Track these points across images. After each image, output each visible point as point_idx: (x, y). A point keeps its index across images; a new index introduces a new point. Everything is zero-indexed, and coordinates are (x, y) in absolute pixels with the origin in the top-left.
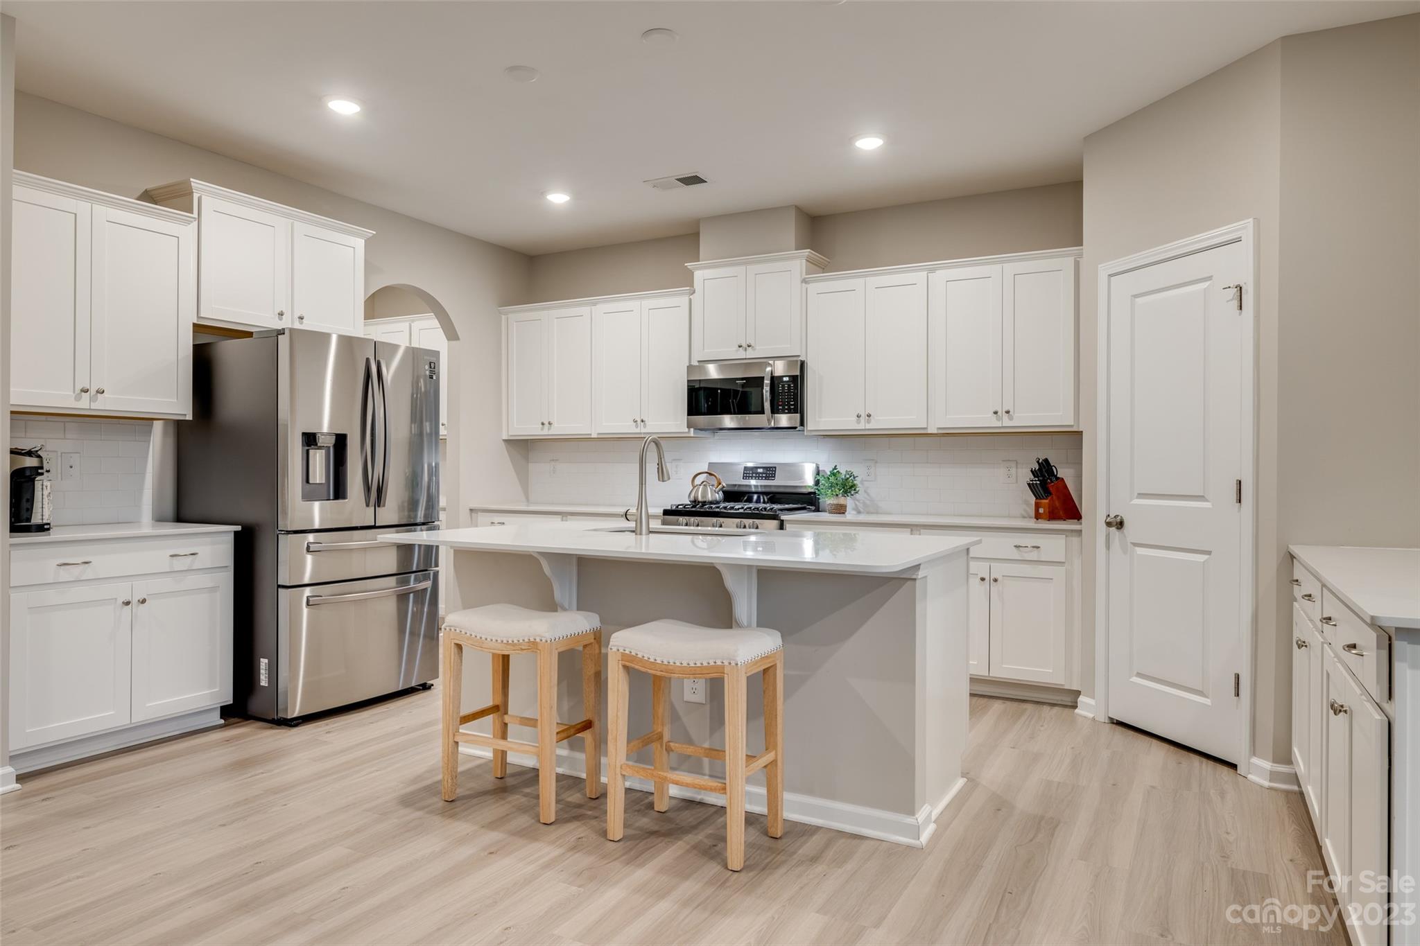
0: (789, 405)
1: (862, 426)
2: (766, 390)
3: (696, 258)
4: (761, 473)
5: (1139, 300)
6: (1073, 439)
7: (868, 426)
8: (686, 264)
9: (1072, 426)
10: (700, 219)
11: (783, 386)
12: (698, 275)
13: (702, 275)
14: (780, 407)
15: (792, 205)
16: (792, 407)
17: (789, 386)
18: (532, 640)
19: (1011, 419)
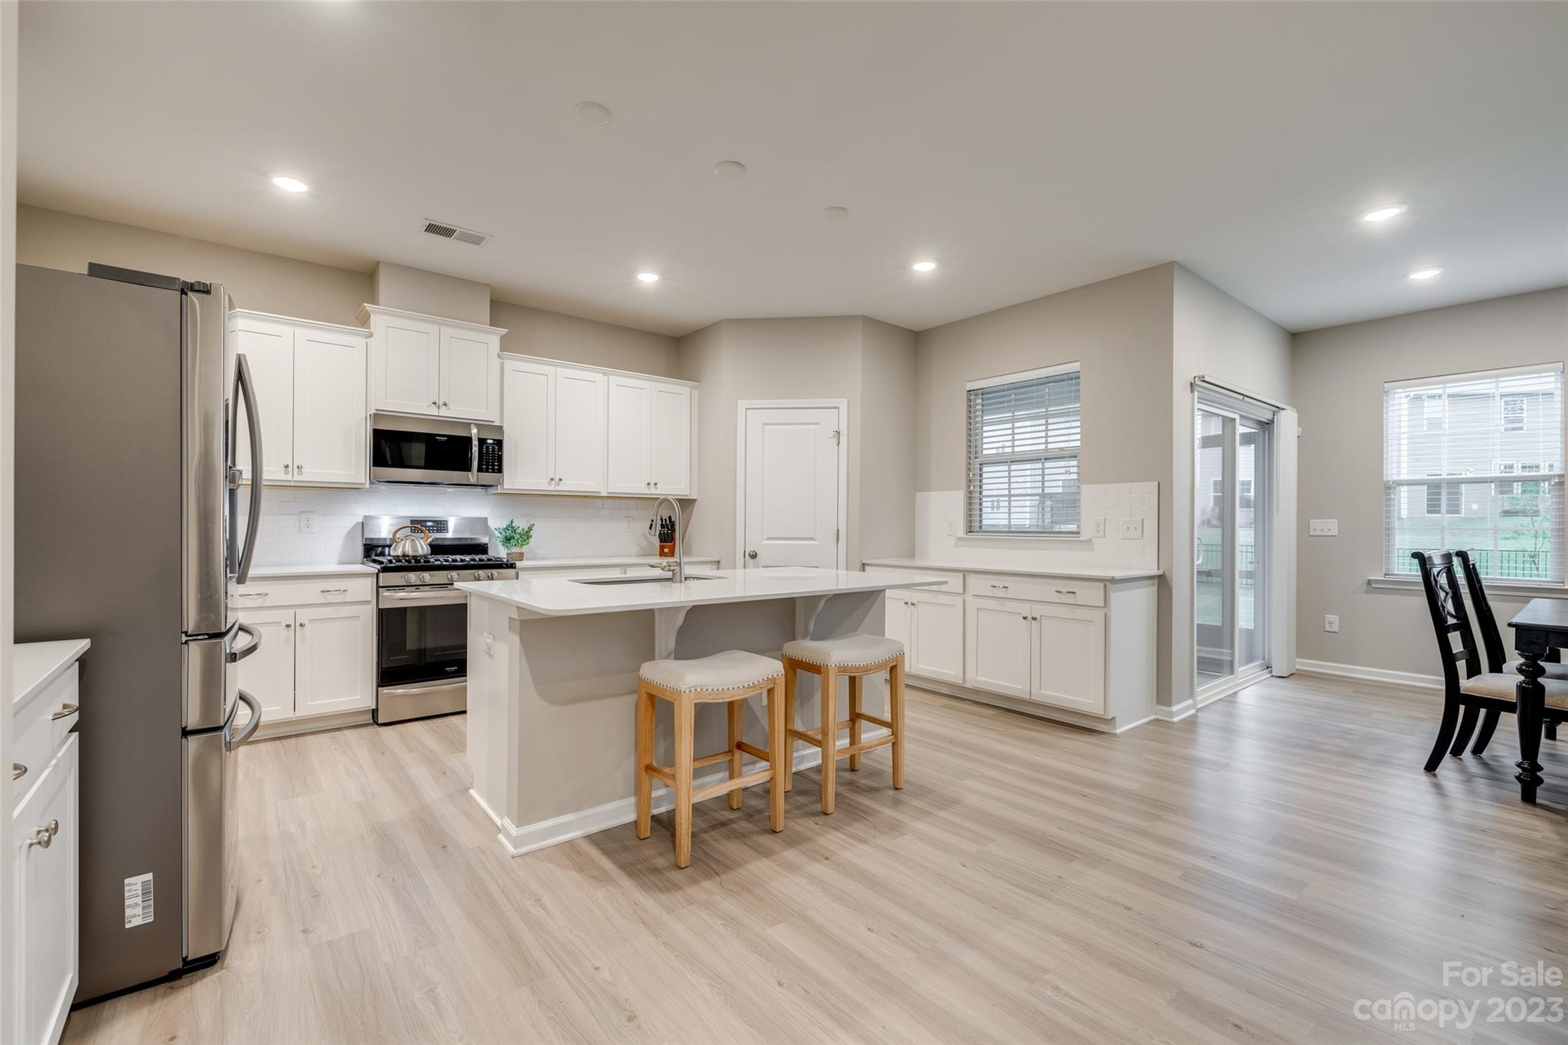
0: (493, 465)
1: (552, 487)
2: (475, 449)
3: (374, 300)
4: (431, 526)
5: (767, 427)
6: (686, 504)
7: (558, 488)
8: (365, 304)
9: (686, 496)
10: (378, 263)
11: (487, 448)
12: (374, 319)
13: (380, 320)
14: (484, 467)
15: (487, 285)
16: (497, 467)
17: (493, 448)
18: (770, 677)
19: (656, 489)
